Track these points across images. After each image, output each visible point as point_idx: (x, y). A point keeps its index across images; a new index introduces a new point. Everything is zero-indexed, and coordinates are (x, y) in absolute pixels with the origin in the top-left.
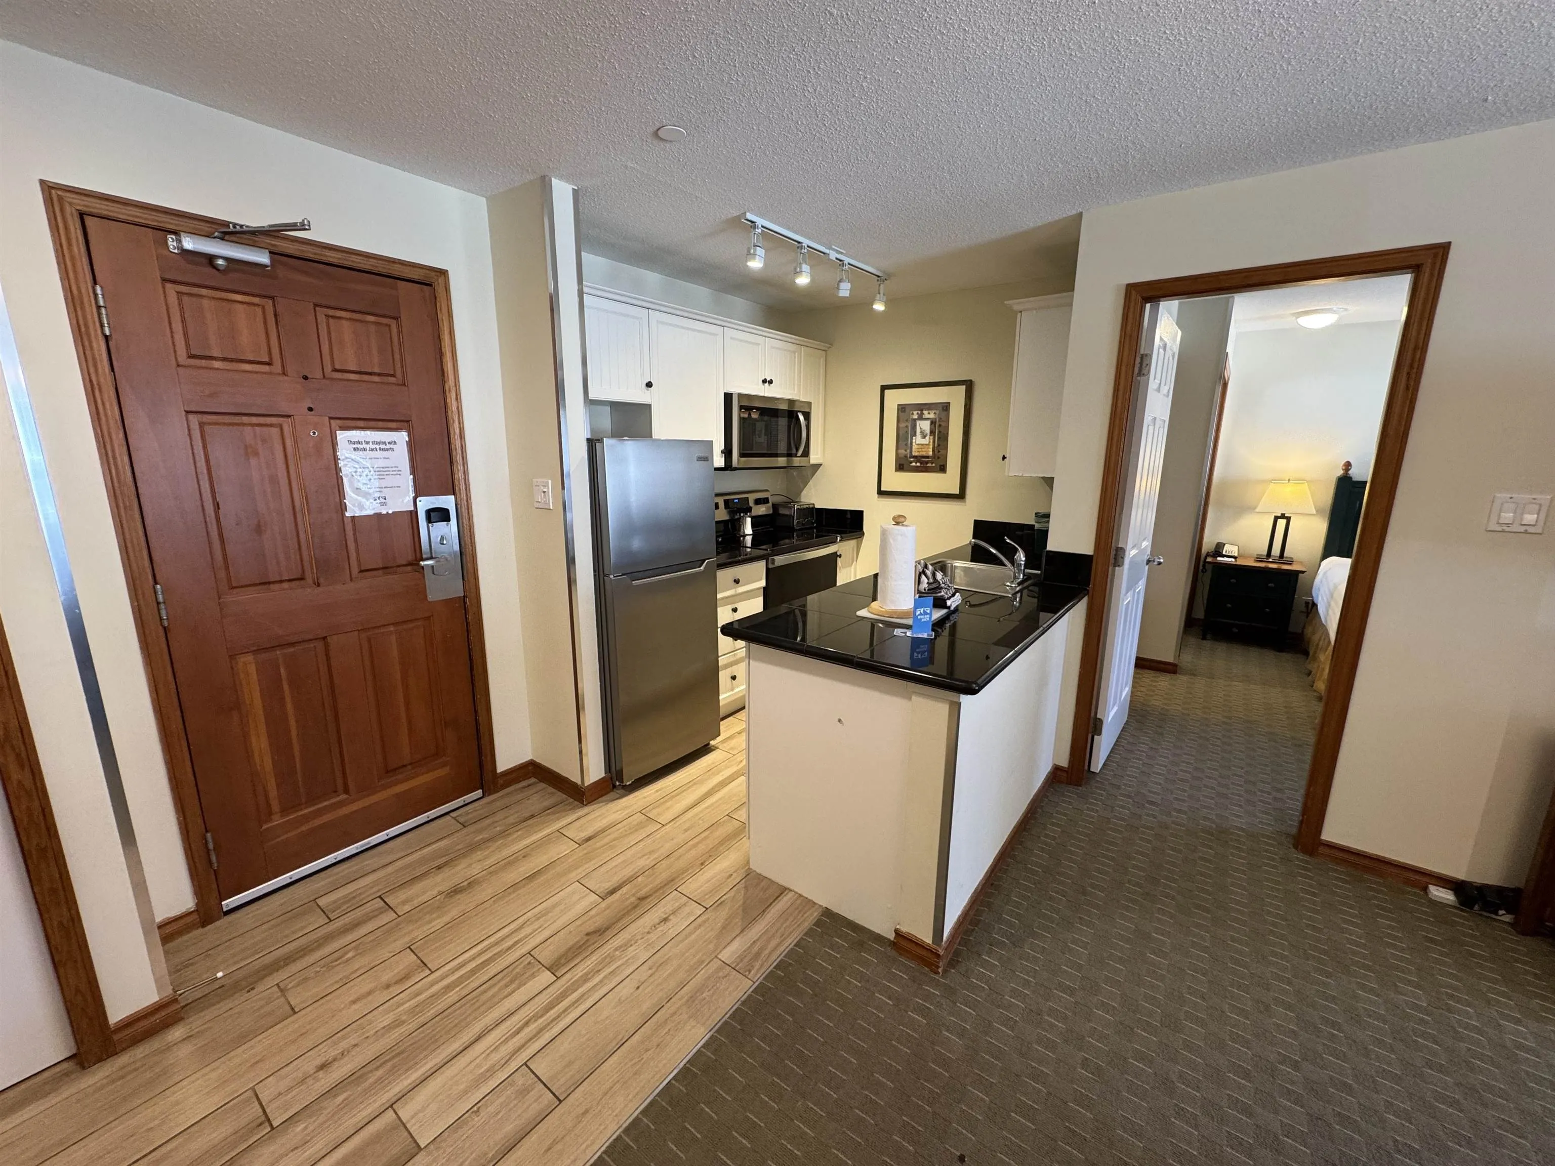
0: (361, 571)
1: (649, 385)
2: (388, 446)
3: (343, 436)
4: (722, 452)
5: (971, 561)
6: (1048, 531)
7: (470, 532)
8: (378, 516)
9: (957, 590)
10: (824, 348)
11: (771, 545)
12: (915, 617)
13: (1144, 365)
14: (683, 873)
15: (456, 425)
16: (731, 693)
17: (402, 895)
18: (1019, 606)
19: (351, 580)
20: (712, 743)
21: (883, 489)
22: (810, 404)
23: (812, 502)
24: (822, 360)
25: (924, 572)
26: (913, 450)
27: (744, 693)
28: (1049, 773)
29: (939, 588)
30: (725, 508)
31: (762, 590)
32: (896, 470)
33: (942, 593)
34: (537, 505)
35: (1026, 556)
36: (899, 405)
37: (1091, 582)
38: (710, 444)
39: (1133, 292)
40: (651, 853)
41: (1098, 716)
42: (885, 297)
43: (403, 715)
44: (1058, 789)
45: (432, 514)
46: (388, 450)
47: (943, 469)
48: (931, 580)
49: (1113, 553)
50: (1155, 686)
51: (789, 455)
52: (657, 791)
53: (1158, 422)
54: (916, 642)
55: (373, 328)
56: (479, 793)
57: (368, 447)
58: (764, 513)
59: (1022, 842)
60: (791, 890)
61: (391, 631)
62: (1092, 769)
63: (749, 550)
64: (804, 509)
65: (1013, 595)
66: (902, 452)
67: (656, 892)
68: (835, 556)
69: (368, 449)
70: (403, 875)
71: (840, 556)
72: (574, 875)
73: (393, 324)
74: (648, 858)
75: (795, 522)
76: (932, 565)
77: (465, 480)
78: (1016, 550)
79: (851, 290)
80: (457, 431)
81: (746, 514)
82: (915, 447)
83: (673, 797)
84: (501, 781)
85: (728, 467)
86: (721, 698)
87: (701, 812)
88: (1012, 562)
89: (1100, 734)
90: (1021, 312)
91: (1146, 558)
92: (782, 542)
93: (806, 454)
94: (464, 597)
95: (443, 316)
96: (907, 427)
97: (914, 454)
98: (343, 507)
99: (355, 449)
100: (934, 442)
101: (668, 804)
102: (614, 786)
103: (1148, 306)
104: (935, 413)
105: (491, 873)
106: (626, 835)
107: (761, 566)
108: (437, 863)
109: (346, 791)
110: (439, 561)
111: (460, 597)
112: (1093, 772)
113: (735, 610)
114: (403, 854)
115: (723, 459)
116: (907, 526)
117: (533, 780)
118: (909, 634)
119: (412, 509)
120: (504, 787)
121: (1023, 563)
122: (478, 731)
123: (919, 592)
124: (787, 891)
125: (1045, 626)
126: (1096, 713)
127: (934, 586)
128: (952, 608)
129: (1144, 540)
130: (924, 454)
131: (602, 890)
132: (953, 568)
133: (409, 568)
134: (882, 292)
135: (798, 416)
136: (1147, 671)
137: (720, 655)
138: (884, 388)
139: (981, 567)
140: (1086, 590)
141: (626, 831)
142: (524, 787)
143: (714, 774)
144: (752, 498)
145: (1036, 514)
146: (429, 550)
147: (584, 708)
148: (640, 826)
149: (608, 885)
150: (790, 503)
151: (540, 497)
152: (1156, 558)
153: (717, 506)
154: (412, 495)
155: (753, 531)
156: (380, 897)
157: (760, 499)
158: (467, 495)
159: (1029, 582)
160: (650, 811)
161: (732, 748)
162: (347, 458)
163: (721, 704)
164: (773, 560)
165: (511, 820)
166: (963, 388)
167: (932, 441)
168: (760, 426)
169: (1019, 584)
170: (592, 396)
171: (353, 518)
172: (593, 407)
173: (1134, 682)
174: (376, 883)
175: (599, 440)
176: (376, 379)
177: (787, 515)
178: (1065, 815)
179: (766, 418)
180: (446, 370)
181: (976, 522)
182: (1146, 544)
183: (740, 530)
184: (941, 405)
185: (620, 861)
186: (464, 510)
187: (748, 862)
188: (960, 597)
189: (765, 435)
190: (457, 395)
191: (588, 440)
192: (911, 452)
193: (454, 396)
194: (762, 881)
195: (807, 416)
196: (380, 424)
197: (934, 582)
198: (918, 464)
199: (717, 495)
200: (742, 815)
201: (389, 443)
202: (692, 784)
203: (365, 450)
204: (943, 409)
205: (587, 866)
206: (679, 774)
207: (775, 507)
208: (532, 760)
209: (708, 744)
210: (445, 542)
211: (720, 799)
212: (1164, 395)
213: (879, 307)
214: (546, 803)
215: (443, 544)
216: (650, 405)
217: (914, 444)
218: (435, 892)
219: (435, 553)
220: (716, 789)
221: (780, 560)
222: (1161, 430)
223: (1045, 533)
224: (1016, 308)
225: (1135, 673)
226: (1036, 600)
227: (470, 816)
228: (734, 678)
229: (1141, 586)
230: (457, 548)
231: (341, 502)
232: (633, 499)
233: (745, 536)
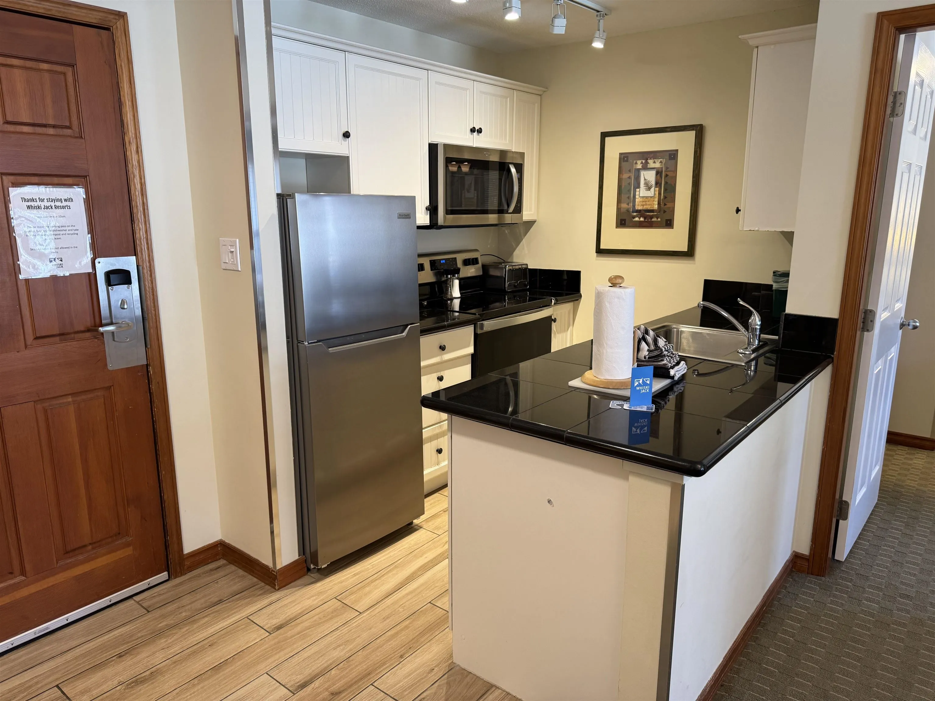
0: (37, 338)
1: (346, 135)
2: (64, 204)
3: (15, 193)
4: (427, 209)
5: (701, 326)
6: (787, 291)
7: (153, 295)
8: (54, 278)
9: (682, 358)
10: (540, 93)
11: (481, 309)
12: (633, 388)
13: (898, 104)
14: (380, 667)
15: (137, 180)
16: (437, 467)
17: (81, 685)
18: (754, 375)
19: (26, 347)
20: (416, 522)
21: (602, 247)
22: (522, 155)
23: (525, 262)
24: (537, 106)
25: (644, 339)
26: (637, 203)
27: (446, 469)
28: (787, 561)
29: (661, 356)
30: (431, 270)
31: (470, 357)
32: (617, 226)
33: (665, 362)
34: (224, 266)
35: (762, 320)
36: (621, 154)
37: (837, 348)
38: (411, 200)
39: (886, 22)
40: (347, 642)
41: (844, 499)
42: (605, 34)
43: (83, 491)
44: (797, 579)
45: (112, 276)
46: (64, 207)
47: (669, 224)
48: (652, 347)
49: (861, 316)
50: (910, 465)
51: (501, 212)
52: (355, 575)
53: (914, 169)
54: (634, 415)
55: (47, 75)
56: (164, 575)
57: (42, 204)
58: (474, 275)
59: (757, 638)
60: (497, 688)
61: (69, 402)
62: (836, 557)
63: (457, 314)
64: (516, 270)
65: (746, 363)
66: (624, 206)
67: (351, 686)
68: (549, 320)
69: (43, 207)
70: (84, 662)
71: (555, 321)
72: (263, 667)
73: (69, 71)
74: (343, 649)
75: (507, 285)
76: (653, 330)
77: (147, 240)
78: (750, 314)
79: (567, 26)
80: (138, 187)
81: (454, 276)
82: (638, 200)
83: (372, 582)
84: (187, 563)
85: (433, 225)
86: (425, 473)
87: (401, 599)
88: (746, 326)
89: (845, 518)
90: (757, 47)
91: (899, 321)
92: (492, 306)
93: (518, 210)
94: (147, 365)
95: (122, 63)
96: (629, 178)
97: (638, 207)
98: (16, 270)
99: (28, 207)
100: (660, 194)
101: (367, 589)
102: (309, 570)
103: (902, 37)
104: (661, 162)
105: (175, 662)
106: (319, 624)
107: (468, 332)
108: (118, 651)
109: (23, 573)
110: (120, 327)
111: (143, 365)
112: (837, 561)
113: (440, 379)
114: (84, 640)
115: (428, 216)
116: (624, 288)
117: (222, 562)
118: (626, 406)
119: (90, 270)
120: (191, 568)
121: (758, 327)
122: (163, 509)
123: (638, 360)
124: (494, 688)
125: (782, 398)
126: (841, 496)
127: (656, 353)
128: (676, 378)
129: (897, 301)
130: (648, 207)
131: (292, 683)
132: (680, 333)
133: (88, 335)
134: (601, 29)
135: (509, 171)
136: (900, 447)
137: (424, 426)
138: (604, 135)
139: (711, 332)
140: (830, 357)
141: (320, 618)
142: (211, 570)
143: (416, 557)
144: (460, 258)
145: (774, 272)
146: (108, 314)
147: (275, 486)
148: (335, 613)
149: (300, 678)
150: (501, 263)
151: (227, 258)
152: (911, 321)
153: (421, 267)
154: (90, 255)
155: (461, 294)
156: (57, 686)
157: (469, 259)
158: (149, 256)
159: (766, 349)
160: (346, 597)
161: (438, 528)
162: (20, 217)
163: (425, 480)
164: (482, 325)
165: (198, 605)
166: (692, 135)
167: (657, 193)
168: (470, 180)
169: (754, 351)
170: (283, 146)
171: (27, 281)
172: (282, 159)
173: (885, 459)
174: (53, 672)
175: (290, 195)
176: (51, 131)
177: (497, 277)
178: (806, 608)
179: (476, 171)
180: (125, 121)
181: (706, 281)
182: (900, 306)
183: (447, 294)
184: (668, 154)
185: (312, 651)
186: (146, 271)
187: (451, 656)
188: (685, 366)
189: (475, 190)
190: (137, 148)
191: (278, 195)
192: (634, 206)
193: (134, 147)
194: (467, 676)
195: (520, 168)
196: (56, 180)
197: (656, 350)
198: (642, 219)
199: (420, 256)
200: (444, 603)
201: (65, 200)
202: (394, 566)
203: (39, 207)
204: (671, 158)
205: (277, 656)
206: (379, 556)
207: (485, 267)
208: (221, 540)
209: (412, 523)
210: (126, 307)
211: (422, 585)
212: (921, 138)
213: (598, 45)
214: (236, 587)
215: (124, 309)
216: (348, 157)
217: (637, 197)
218: (116, 682)
219: (115, 317)
220: (419, 573)
221: (489, 325)
222: (918, 178)
223: (783, 294)
224: (752, 43)
225: (887, 449)
226: (773, 368)
227: (155, 600)
228: (440, 451)
229: (894, 353)
230: (138, 312)
231: (14, 264)
232: (331, 259)
233: (452, 299)
